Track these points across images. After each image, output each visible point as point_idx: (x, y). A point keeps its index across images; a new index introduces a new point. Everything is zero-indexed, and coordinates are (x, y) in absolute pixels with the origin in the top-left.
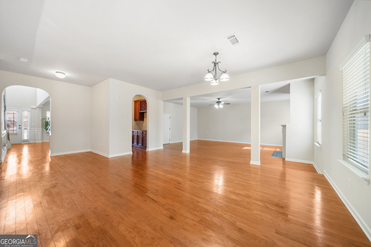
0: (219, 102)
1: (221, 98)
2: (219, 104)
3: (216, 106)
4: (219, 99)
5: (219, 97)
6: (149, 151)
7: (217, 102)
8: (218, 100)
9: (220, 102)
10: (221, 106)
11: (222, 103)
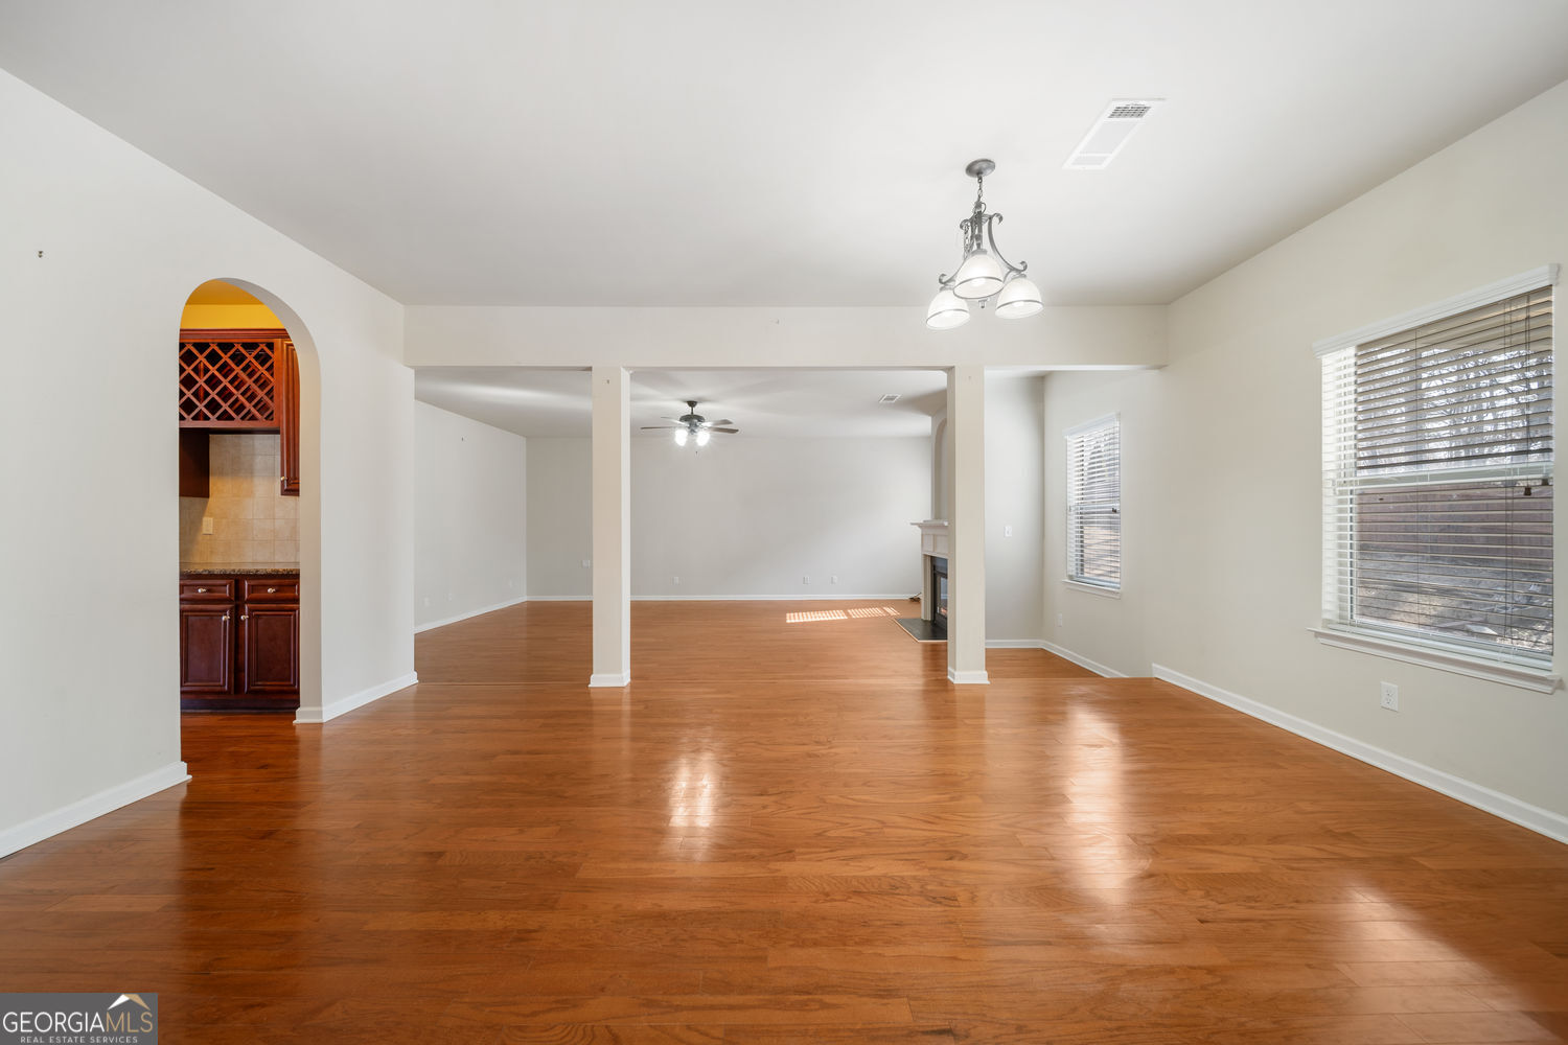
0: (692, 420)
1: (703, 400)
2: (692, 430)
3: (681, 436)
4: (692, 404)
5: (691, 396)
6: (325, 718)
7: (686, 418)
8: (687, 410)
9: (700, 419)
10: (703, 437)
11: (708, 424)
